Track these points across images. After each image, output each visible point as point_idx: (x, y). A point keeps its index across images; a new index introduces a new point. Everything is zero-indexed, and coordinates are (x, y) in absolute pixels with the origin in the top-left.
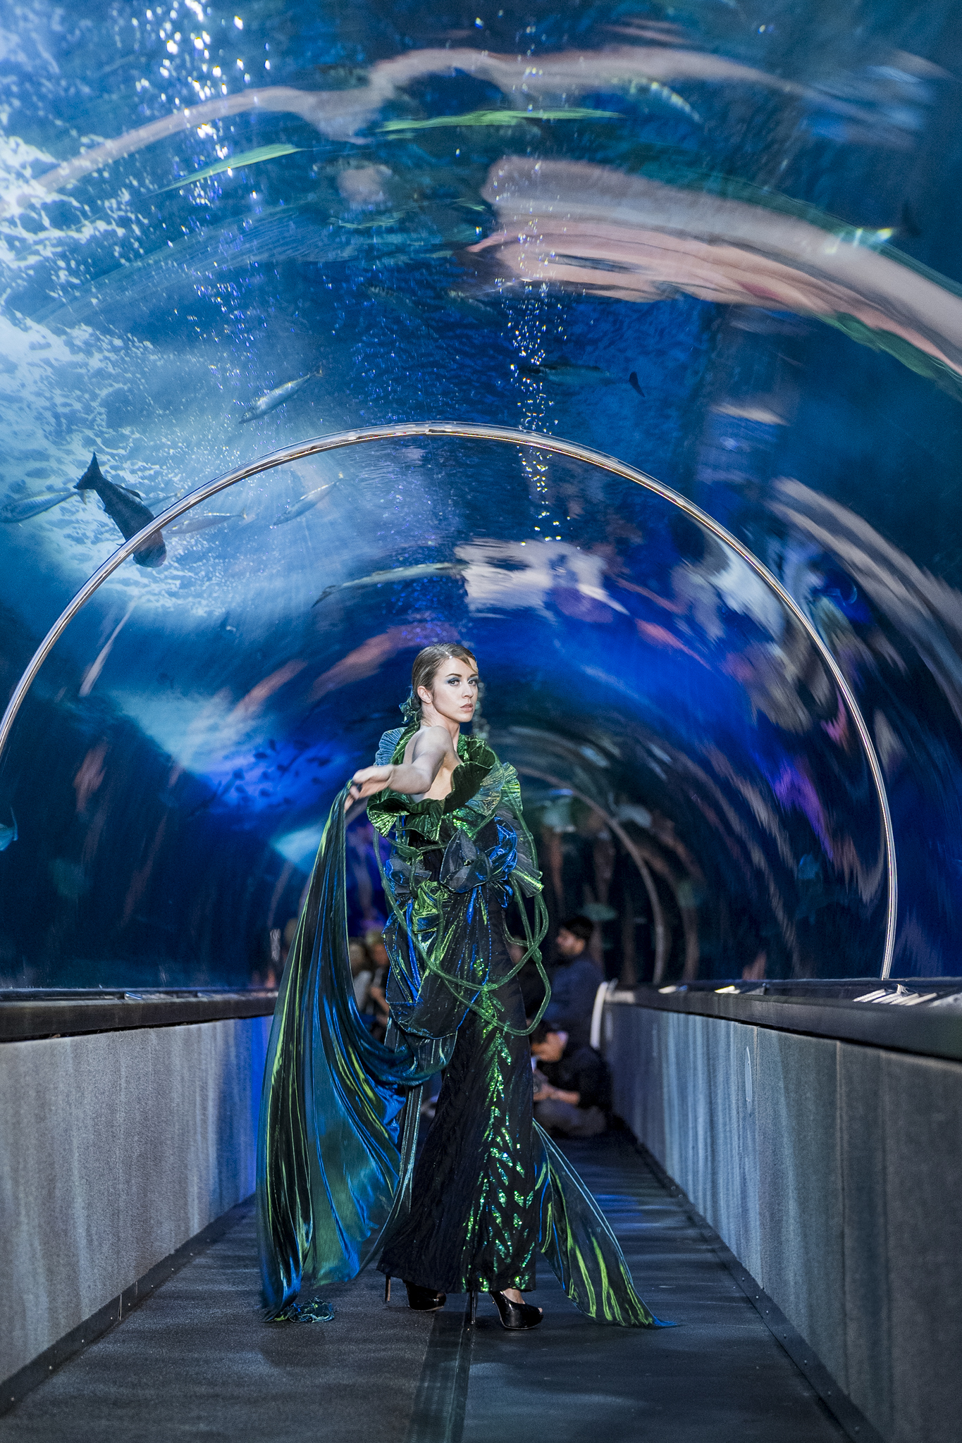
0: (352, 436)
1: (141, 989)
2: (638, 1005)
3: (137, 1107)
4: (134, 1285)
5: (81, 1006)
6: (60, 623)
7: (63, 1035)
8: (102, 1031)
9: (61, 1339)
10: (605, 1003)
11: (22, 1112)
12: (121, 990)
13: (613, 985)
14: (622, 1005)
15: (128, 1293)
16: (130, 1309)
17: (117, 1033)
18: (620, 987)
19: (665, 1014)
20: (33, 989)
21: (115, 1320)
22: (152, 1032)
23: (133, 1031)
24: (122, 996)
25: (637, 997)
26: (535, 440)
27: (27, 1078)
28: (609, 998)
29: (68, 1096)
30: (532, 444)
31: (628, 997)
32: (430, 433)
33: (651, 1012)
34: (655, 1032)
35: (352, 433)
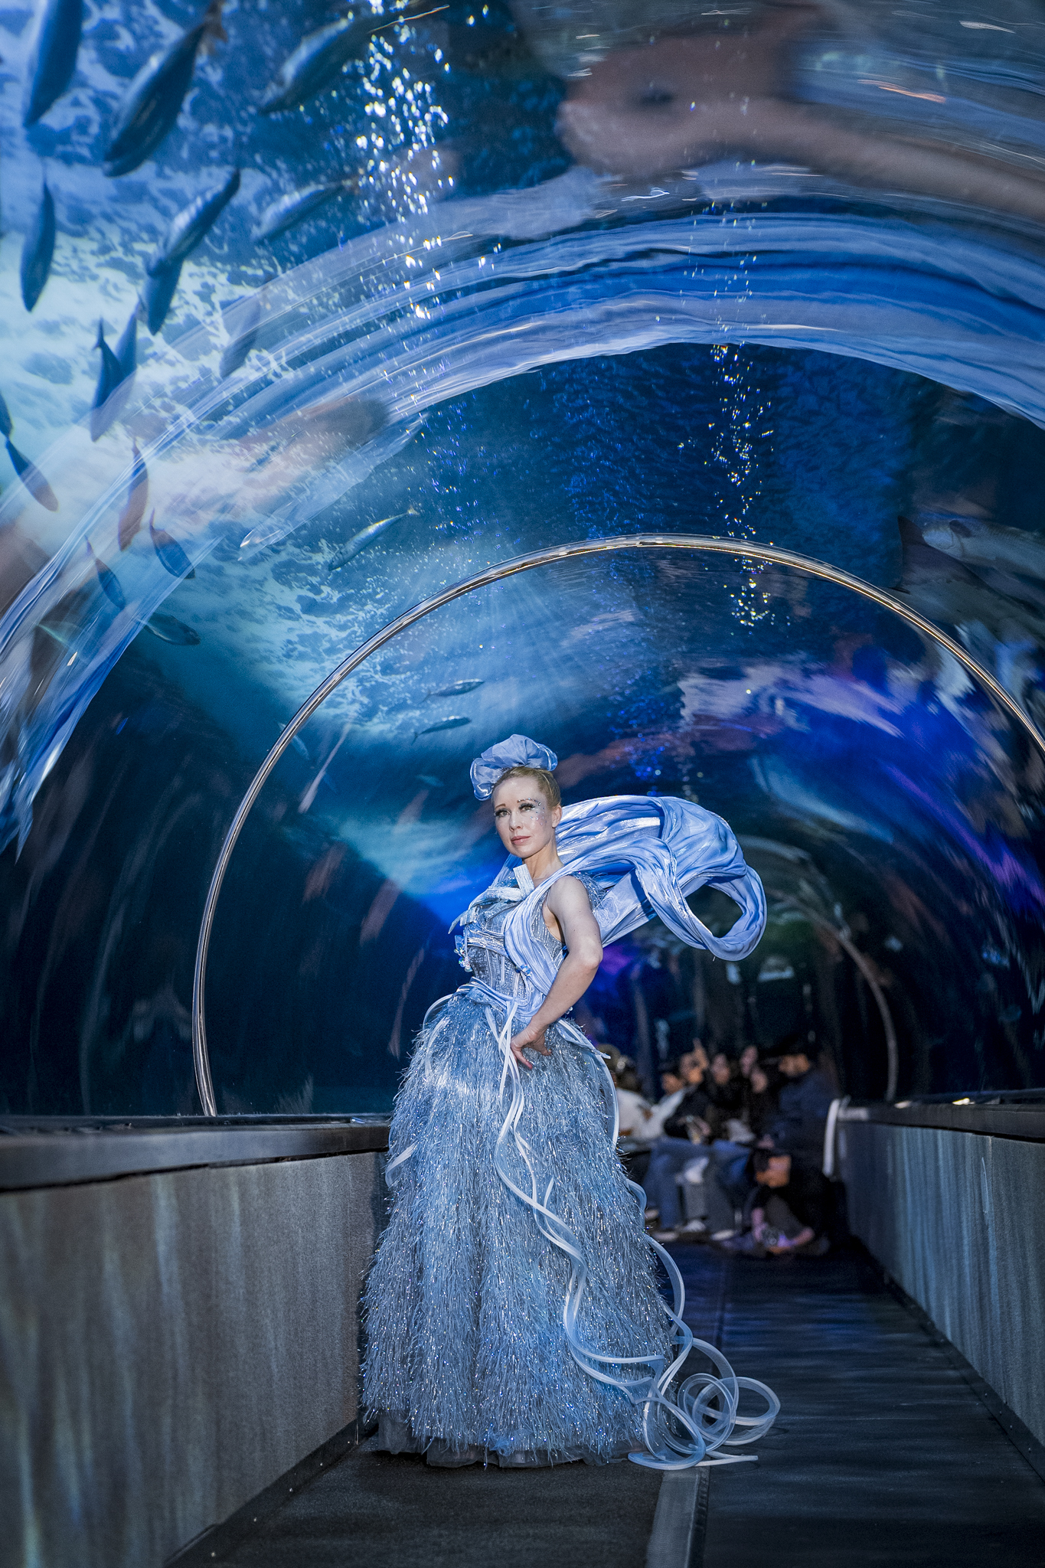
0: (563, 552)
1: (365, 1114)
2: (872, 1121)
7: (293, 1159)
8: (331, 1155)
9: (301, 1462)
10: (837, 1121)
11: (256, 1234)
12: (347, 1115)
13: (846, 1101)
14: (856, 1123)
17: (346, 1157)
18: (854, 1104)
19: (897, 1129)
20: (261, 1115)
21: (352, 1444)
23: (361, 1155)
24: (348, 1120)
25: (871, 1114)
26: (746, 549)
27: (260, 1201)
28: (842, 1115)
30: (744, 553)
31: (862, 1113)
32: (641, 546)
33: (885, 1128)
34: (889, 1148)
35: (562, 549)
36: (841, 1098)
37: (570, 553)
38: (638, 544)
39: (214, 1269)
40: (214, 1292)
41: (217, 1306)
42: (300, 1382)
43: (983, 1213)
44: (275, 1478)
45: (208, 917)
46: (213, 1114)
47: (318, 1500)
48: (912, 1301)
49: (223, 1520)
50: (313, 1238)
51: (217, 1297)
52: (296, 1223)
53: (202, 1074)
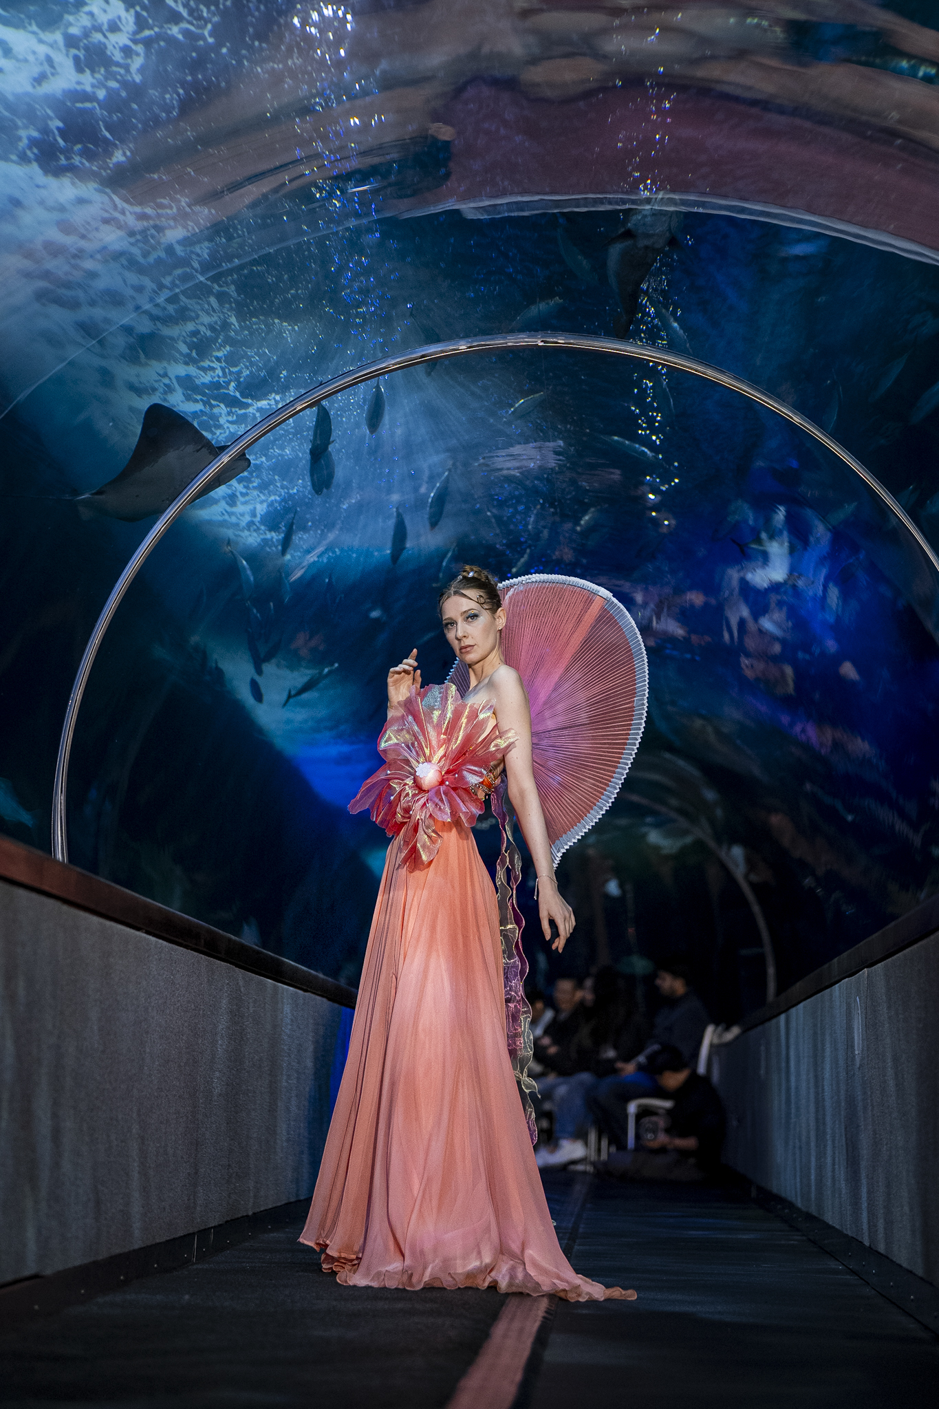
2: (743, 1036)
4: (210, 1228)
5: (167, 911)
7: (148, 933)
8: (187, 947)
10: (712, 1046)
13: (721, 1026)
15: (203, 1234)
16: (204, 1253)
21: (188, 1259)
22: (238, 972)
28: (716, 1041)
31: (733, 1034)
33: (759, 1030)
34: (762, 1048)
35: (462, 342)
38: (539, 343)
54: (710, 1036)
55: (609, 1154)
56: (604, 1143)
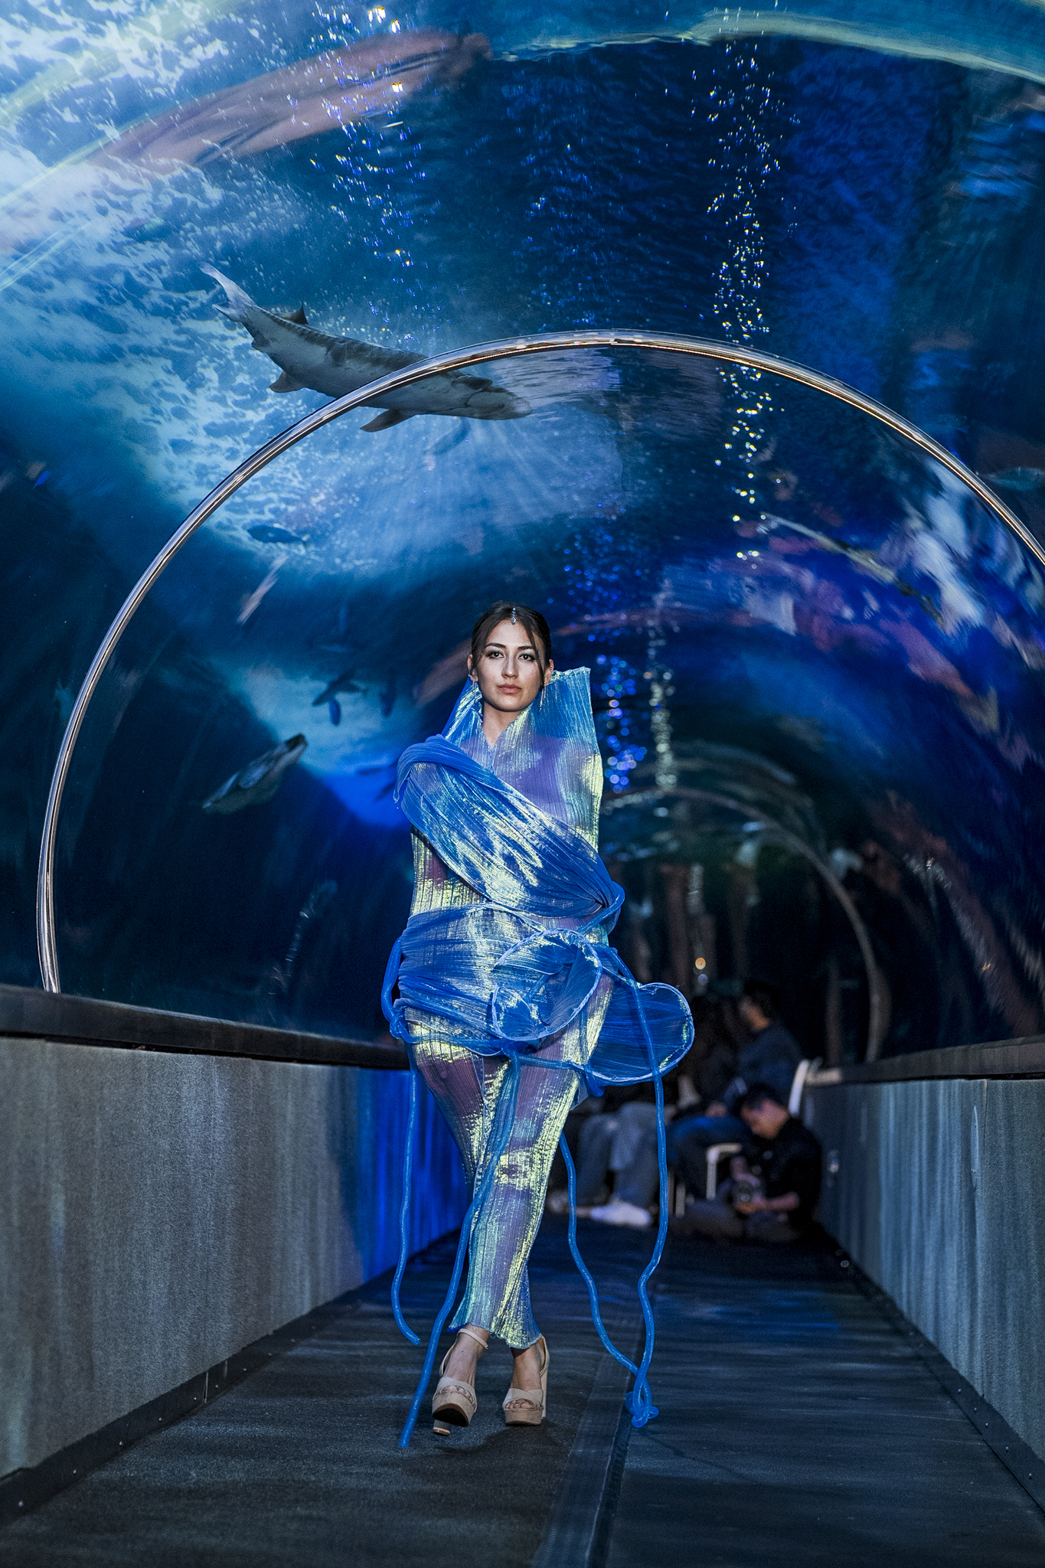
2: (845, 1083)
3: (234, 1150)
4: (223, 1363)
5: (172, 1017)
6: (162, 558)
7: (148, 1048)
8: (195, 1052)
10: (806, 1086)
13: (816, 1064)
14: (827, 1086)
15: (215, 1371)
16: (217, 1392)
17: (214, 1058)
18: (824, 1066)
19: (877, 1087)
21: (199, 1402)
22: (255, 1065)
23: (232, 1059)
25: (844, 1074)
28: (811, 1079)
29: (151, 1121)
31: (833, 1076)
32: (616, 343)
33: (860, 1088)
34: (864, 1111)
35: (521, 341)
36: (810, 1057)
37: (530, 347)
38: (612, 342)
39: (44, 1163)
40: (41, 1190)
41: (44, 1207)
42: (140, 1316)
43: (971, 1172)
44: (102, 1425)
45: (64, 757)
46: (55, 990)
47: (152, 1457)
48: (879, 1290)
49: (34, 1464)
50: (167, 1147)
51: (45, 1196)
52: (147, 1126)
53: (46, 945)
54: (803, 1073)
55: (687, 1207)
56: (681, 1193)
